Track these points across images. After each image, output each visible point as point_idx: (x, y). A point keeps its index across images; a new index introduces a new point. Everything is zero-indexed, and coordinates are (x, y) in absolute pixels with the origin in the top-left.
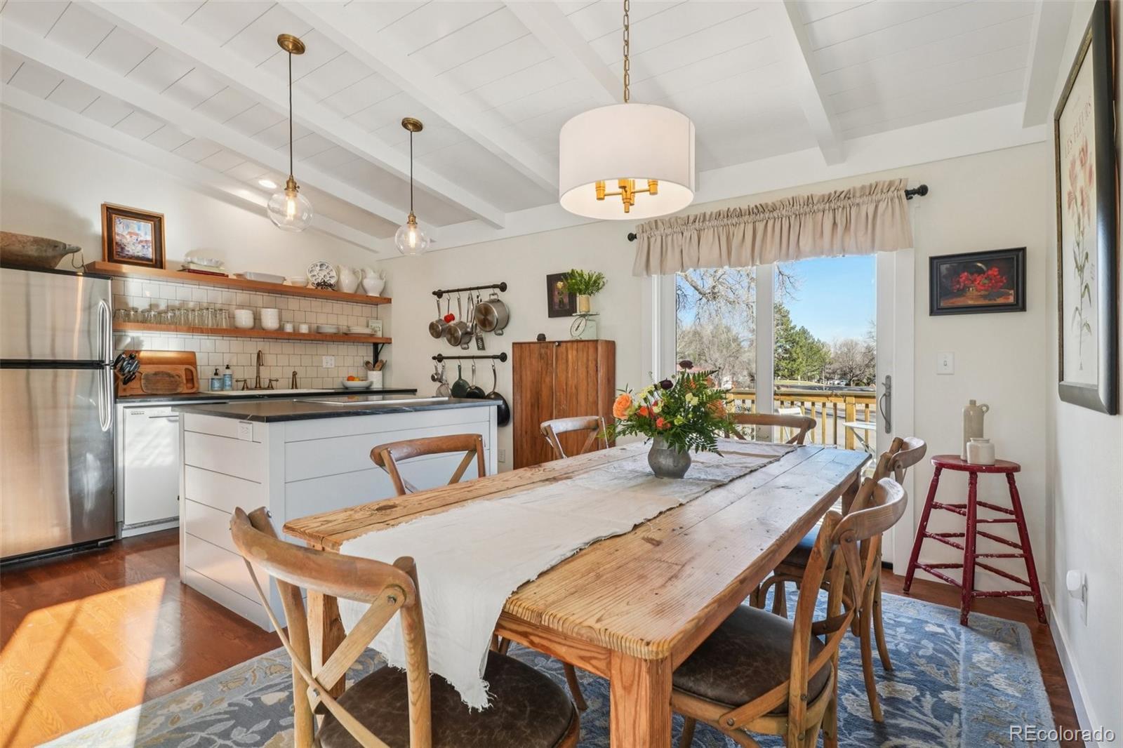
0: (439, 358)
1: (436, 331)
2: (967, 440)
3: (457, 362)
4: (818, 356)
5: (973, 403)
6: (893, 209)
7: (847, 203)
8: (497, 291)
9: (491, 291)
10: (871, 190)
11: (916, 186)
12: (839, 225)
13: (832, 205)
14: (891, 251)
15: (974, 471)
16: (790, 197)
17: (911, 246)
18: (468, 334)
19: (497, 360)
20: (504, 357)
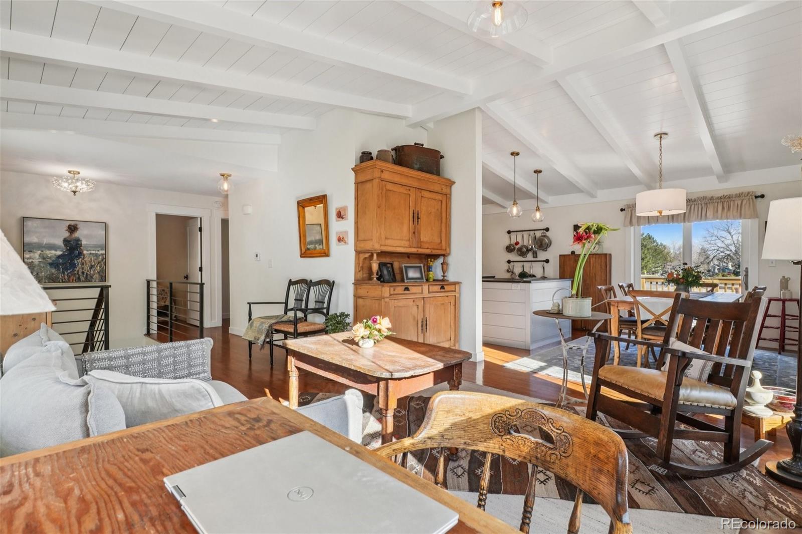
0: (509, 262)
1: (509, 249)
2: (781, 290)
3: (522, 263)
4: (661, 255)
5: (784, 277)
6: (749, 203)
7: (729, 200)
8: (545, 231)
9: (542, 231)
10: (739, 195)
11: (760, 194)
12: (725, 208)
13: (722, 200)
14: (749, 219)
15: (784, 301)
16: (702, 196)
17: (757, 217)
18: (528, 250)
19: (545, 263)
20: (547, 261)
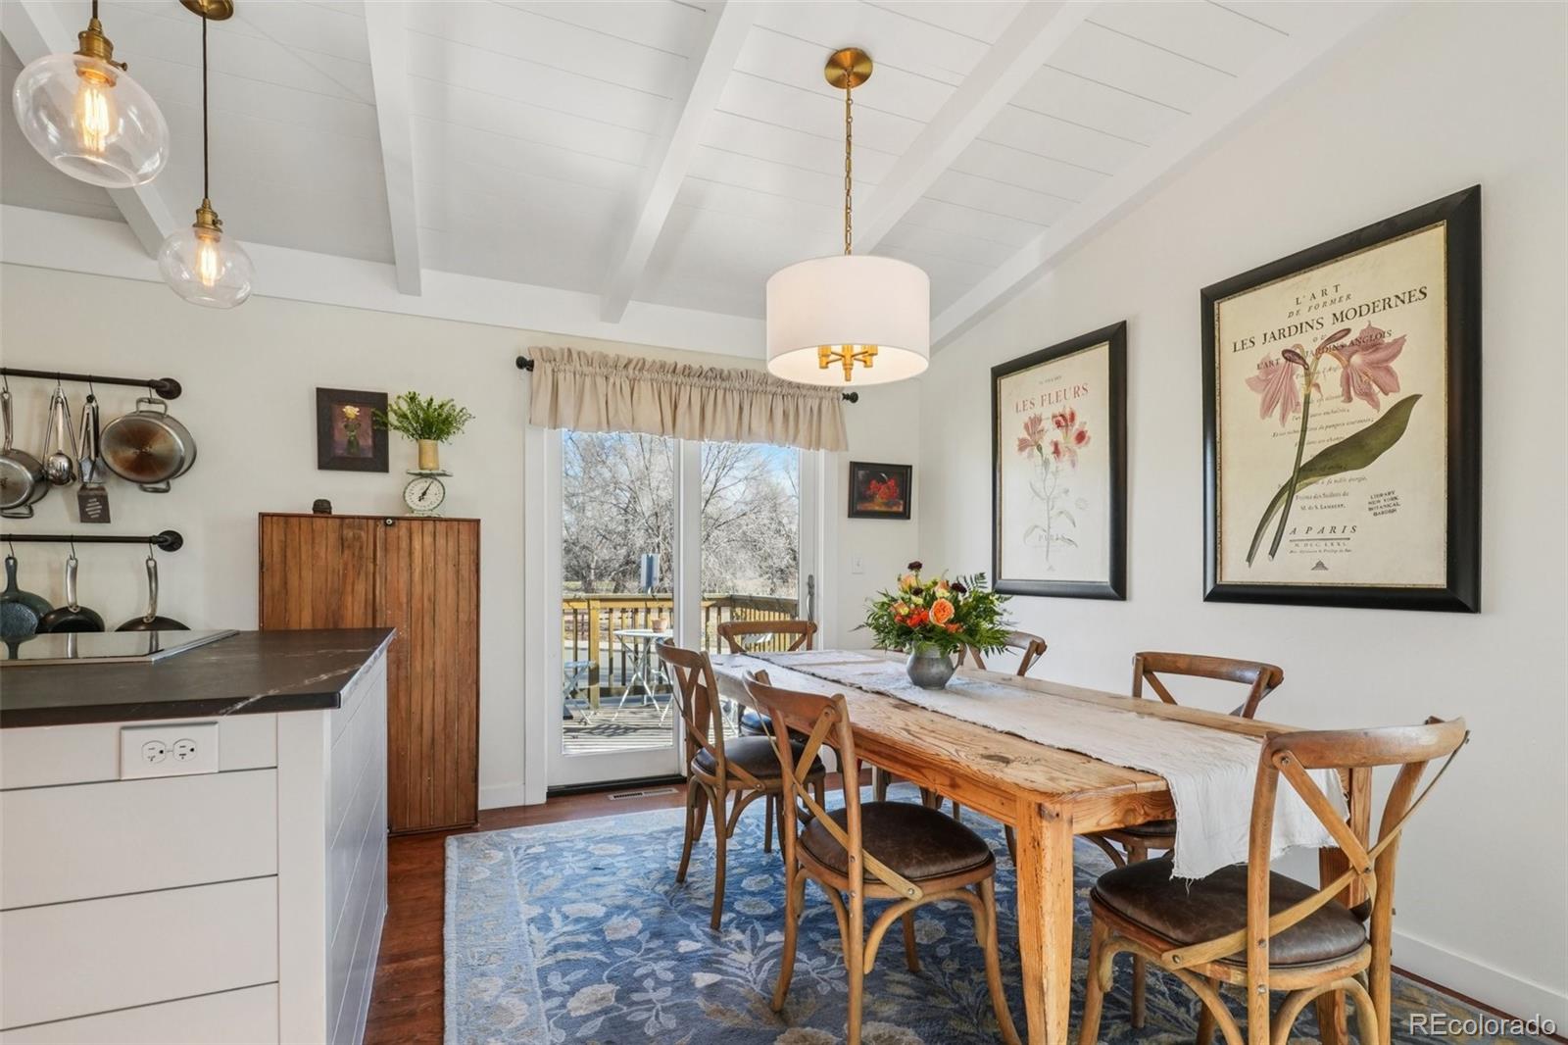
8: (154, 394)
11: (850, 392)
17: (839, 448)
18: (45, 483)
19: (156, 548)
20: (171, 541)
